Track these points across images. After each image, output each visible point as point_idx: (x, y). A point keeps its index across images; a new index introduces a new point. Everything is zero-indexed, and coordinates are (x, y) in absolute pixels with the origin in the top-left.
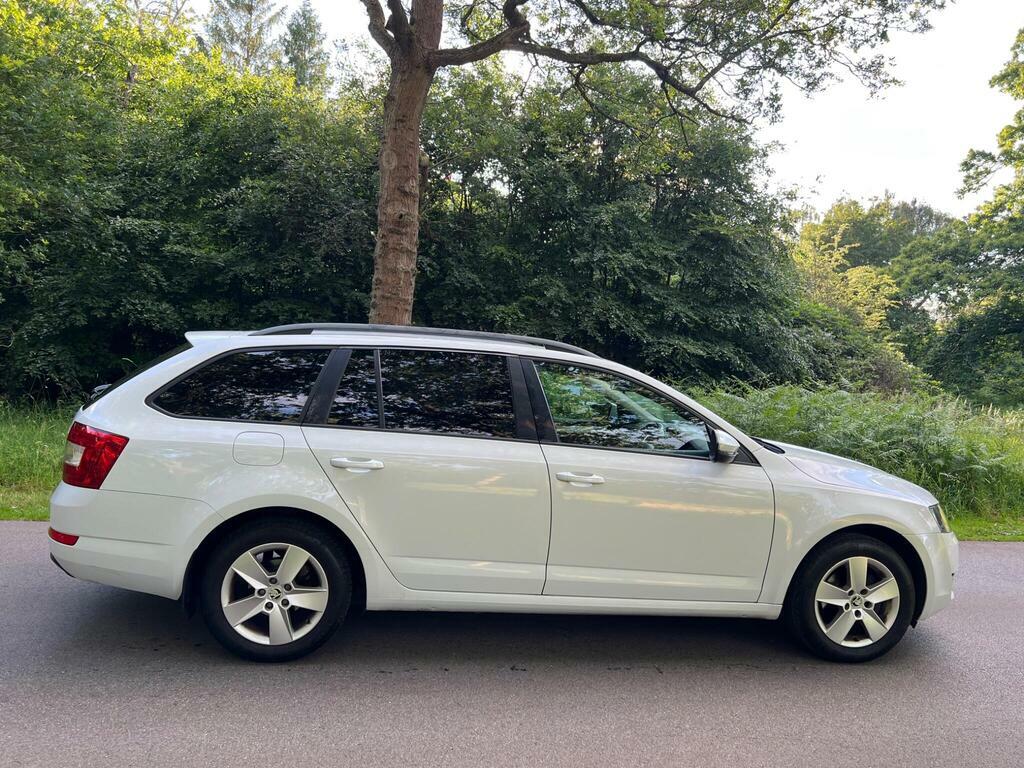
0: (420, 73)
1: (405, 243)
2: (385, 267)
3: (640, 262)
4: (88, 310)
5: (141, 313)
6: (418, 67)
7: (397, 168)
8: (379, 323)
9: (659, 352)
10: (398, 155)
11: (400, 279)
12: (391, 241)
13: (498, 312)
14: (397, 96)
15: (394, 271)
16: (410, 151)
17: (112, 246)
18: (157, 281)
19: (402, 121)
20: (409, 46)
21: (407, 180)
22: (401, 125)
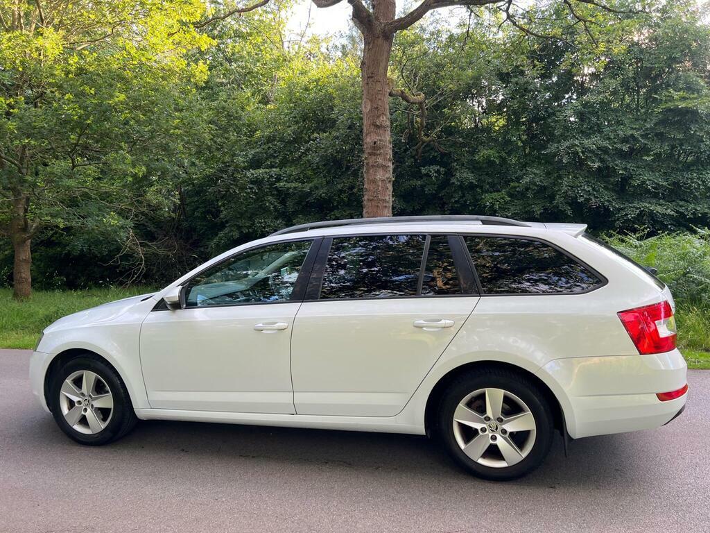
0: (380, 41)
1: (380, 160)
2: (368, 179)
3: (606, 144)
4: (239, 228)
5: (264, 228)
6: (378, 37)
7: (371, 110)
8: (368, 217)
9: (626, 215)
10: (371, 101)
11: (378, 186)
12: (370, 161)
13: (488, 199)
14: (366, 61)
15: (374, 181)
16: (380, 97)
17: (247, 189)
18: (275, 207)
19: (372, 77)
20: (370, 25)
21: (378, 117)
22: (371, 80)
